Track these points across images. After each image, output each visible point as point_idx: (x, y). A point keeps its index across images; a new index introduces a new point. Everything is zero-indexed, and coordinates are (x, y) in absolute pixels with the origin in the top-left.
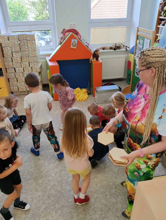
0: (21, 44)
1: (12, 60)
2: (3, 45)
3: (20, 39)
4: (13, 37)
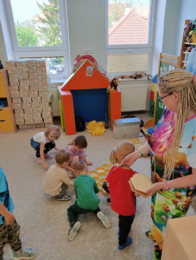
0: (30, 72)
1: (19, 89)
2: (9, 72)
3: (29, 66)
4: (21, 63)
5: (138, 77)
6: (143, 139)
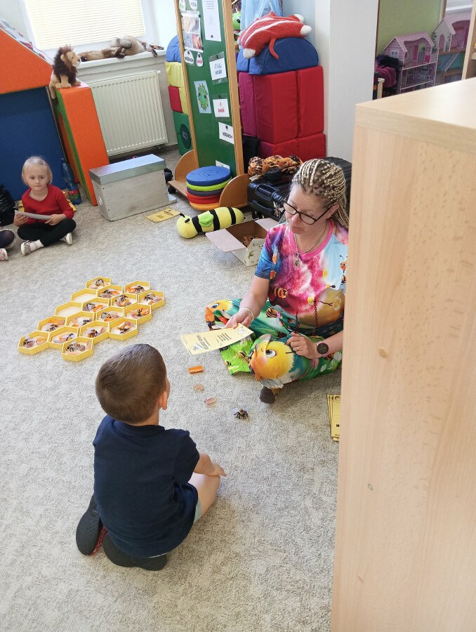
5: (127, 51)
6: (182, 206)
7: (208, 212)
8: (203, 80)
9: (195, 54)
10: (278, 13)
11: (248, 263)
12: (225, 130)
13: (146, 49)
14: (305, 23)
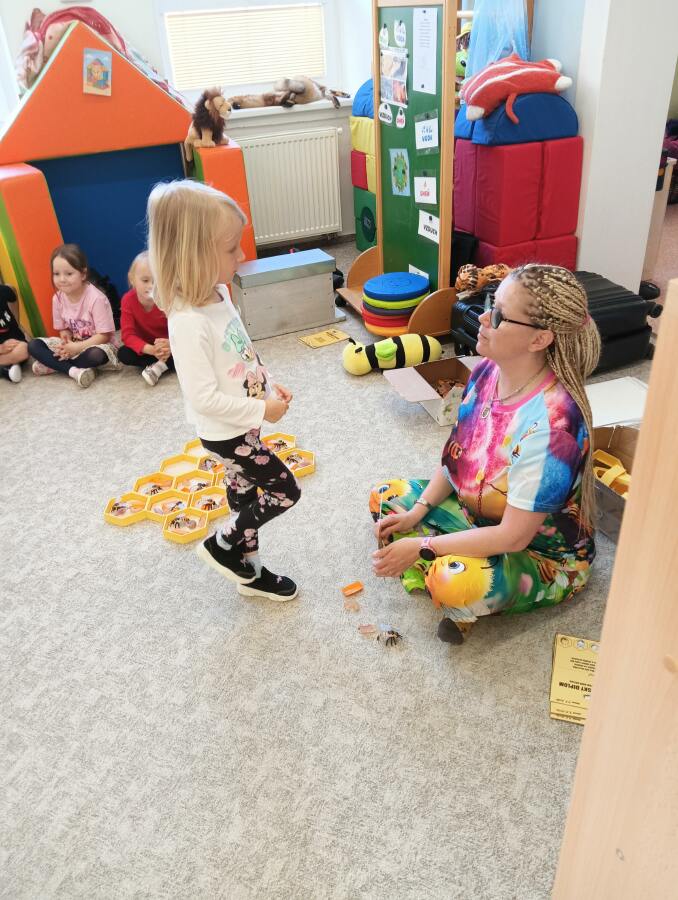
5: (299, 98)
6: (352, 327)
7: (390, 341)
8: (405, 148)
9: (395, 109)
10: (524, 55)
11: (442, 422)
12: (428, 223)
13: (324, 96)
14: (563, 72)
